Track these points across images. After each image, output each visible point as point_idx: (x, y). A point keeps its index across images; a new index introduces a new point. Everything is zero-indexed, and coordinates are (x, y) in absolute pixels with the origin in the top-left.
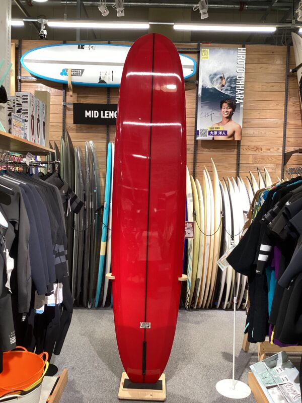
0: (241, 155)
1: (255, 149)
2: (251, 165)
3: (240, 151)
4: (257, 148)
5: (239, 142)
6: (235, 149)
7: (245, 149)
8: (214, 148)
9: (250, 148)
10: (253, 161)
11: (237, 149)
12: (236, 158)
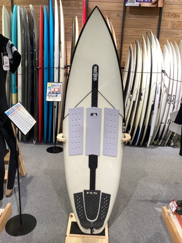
0: (162, 21)
1: (174, 15)
2: (169, 31)
3: (161, 17)
4: (176, 15)
5: (161, 9)
6: (157, 15)
7: (165, 16)
8: (140, 15)
9: (170, 15)
10: (171, 27)
11: (159, 16)
12: (157, 24)
